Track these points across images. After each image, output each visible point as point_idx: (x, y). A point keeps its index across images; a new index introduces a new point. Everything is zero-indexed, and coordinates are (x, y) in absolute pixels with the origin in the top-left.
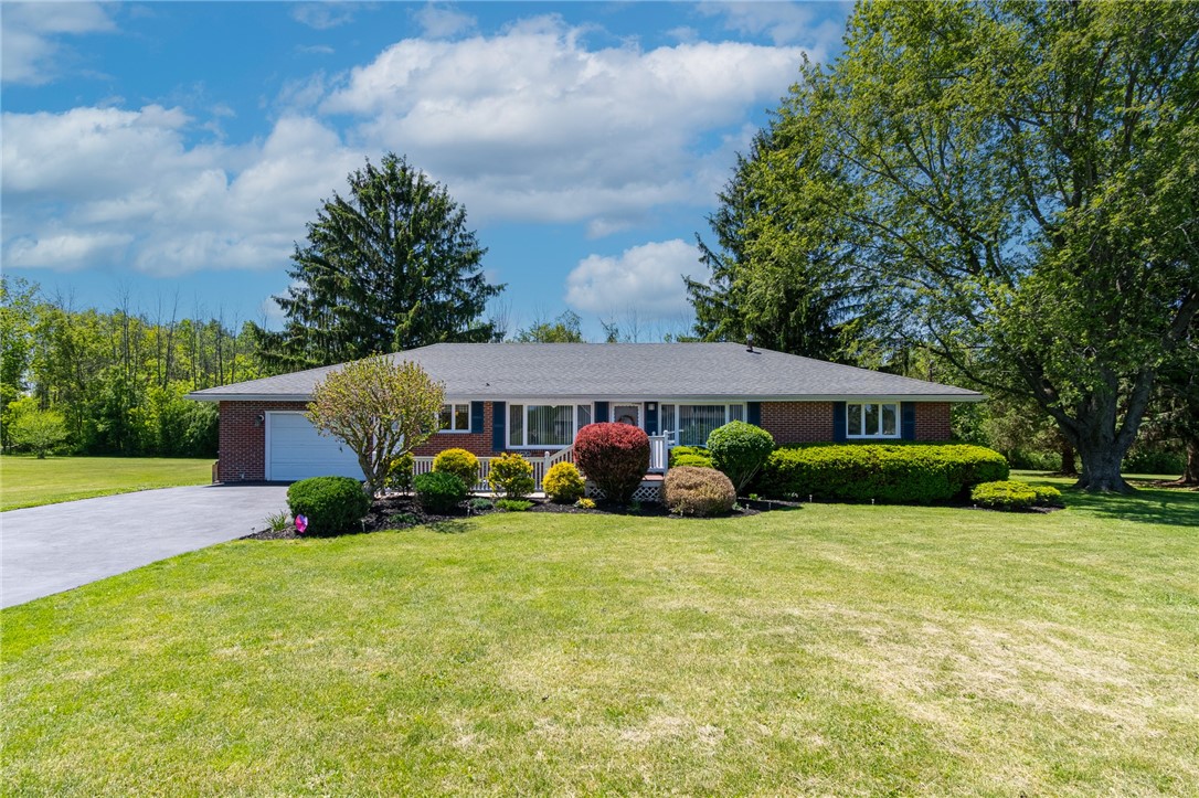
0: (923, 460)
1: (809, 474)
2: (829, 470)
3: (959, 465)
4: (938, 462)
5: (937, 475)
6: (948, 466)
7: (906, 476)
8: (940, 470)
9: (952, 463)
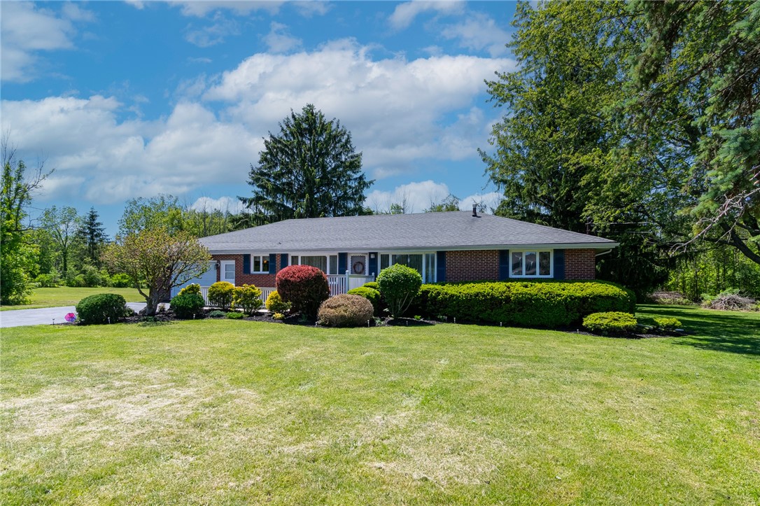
0: (546, 294)
1: (458, 303)
2: (473, 300)
3: (576, 298)
4: (559, 295)
5: (556, 306)
6: (566, 299)
7: (531, 306)
8: (559, 302)
9: (570, 297)
